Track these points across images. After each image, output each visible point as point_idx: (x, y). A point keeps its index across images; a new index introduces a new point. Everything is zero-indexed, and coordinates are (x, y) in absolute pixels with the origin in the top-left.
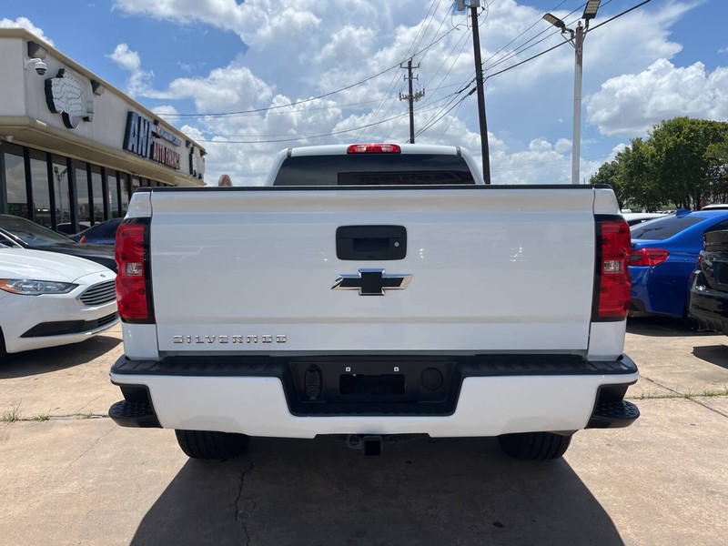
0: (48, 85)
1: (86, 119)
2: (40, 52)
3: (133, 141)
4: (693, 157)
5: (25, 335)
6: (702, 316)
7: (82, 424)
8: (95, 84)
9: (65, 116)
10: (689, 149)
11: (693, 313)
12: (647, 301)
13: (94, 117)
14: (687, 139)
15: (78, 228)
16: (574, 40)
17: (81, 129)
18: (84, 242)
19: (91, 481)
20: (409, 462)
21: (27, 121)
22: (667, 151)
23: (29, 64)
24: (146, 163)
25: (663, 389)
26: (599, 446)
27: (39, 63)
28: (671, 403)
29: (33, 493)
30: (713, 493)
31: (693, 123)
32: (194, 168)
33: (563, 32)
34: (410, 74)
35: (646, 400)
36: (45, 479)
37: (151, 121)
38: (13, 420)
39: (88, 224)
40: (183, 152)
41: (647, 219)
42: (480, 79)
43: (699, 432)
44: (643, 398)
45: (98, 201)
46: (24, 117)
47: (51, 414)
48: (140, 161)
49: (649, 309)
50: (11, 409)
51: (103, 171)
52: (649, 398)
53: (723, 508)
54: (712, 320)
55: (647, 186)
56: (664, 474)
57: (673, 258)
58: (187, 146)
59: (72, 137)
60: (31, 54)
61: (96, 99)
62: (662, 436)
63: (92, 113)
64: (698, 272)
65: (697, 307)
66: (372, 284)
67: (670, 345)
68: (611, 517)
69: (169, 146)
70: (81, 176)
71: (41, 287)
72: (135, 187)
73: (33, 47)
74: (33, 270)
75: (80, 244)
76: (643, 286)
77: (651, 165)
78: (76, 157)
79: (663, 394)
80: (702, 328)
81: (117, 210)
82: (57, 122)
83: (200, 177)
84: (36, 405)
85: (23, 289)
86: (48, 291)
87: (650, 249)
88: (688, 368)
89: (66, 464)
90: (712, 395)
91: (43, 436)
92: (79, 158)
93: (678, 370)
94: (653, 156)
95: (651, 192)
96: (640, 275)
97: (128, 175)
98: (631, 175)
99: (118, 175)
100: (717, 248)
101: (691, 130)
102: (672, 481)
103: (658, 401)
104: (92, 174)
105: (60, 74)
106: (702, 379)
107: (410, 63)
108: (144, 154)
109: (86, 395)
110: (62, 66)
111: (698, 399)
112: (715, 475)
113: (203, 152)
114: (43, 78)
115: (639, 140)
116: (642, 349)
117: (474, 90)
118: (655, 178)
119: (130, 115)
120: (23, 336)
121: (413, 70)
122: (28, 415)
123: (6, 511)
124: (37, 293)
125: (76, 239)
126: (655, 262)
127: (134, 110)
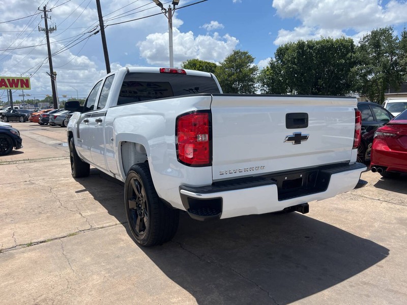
31: (200, 63)
34: (45, 15)
42: (102, 26)
66: (298, 139)
107: (45, 8)
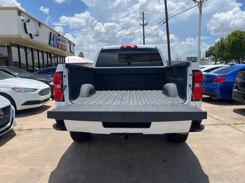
0: (25, 25)
1: (37, 35)
2: (22, 14)
3: (52, 42)
4: (241, 44)
5: (23, 105)
6: (236, 99)
7: (42, 131)
8: (40, 24)
9: (31, 35)
10: (240, 41)
11: (233, 98)
12: (219, 94)
13: (39, 35)
14: (239, 38)
15: (35, 71)
16: (199, 5)
17: (36, 39)
18: (38, 75)
19: (46, 147)
20: (139, 143)
21: (19, 37)
22: (232, 42)
23: (19, 18)
24: (56, 49)
25: (221, 122)
26: (198, 139)
27: (22, 18)
28: (223, 126)
29: (29, 150)
30: (231, 153)
32: (71, 50)
33: (195, 2)
34: (143, 17)
35: (215, 126)
36: (32, 147)
37: (58, 35)
38: (21, 130)
39: (38, 69)
40: (68, 45)
41: (221, 67)
42: (167, 19)
43: (230, 135)
44: (214, 125)
45: (41, 61)
46: (17, 35)
47: (32, 128)
48: (54, 48)
49: (220, 97)
50: (20, 127)
51: (42, 52)
52: (216, 125)
53: (234, 157)
54: (239, 100)
55: (225, 54)
56: (217, 147)
57: (228, 80)
58: (69, 43)
59: (33, 41)
60: (19, 15)
61: (40, 29)
62: (218, 136)
63: (39, 33)
64: (235, 85)
65: (234, 96)
67: (226, 108)
68: (199, 159)
69: (63, 43)
70: (35, 53)
71: (27, 90)
72: (53, 57)
73: (20, 12)
74: (23, 85)
75: (37, 76)
76: (218, 89)
77: (227, 47)
78: (34, 48)
79: (221, 124)
80: (236, 103)
81: (47, 64)
82: (28, 36)
83: (73, 53)
84: (27, 126)
85: (21, 91)
86: (29, 91)
87: (221, 77)
88: (231, 116)
89: (38, 142)
90: (237, 124)
91: (30, 135)
92: (35, 48)
93: (228, 116)
94: (227, 44)
95: (227, 56)
96: (217, 86)
97: (50, 53)
98: (220, 50)
99: (47, 53)
100: (242, 77)
101: (241, 35)
102: (219, 149)
103: (219, 126)
104: (39, 53)
105: (29, 21)
106: (234, 119)
107: (143, 13)
108: (55, 46)
109: (42, 123)
110: (29, 18)
111: (232, 125)
112: (233, 148)
113: (74, 45)
114: (23, 22)
115: (223, 38)
116: (216, 110)
117: (165, 22)
118: (228, 52)
119: (51, 33)
120: (22, 105)
121: (144, 15)
122: (25, 129)
123: (22, 155)
124: (26, 92)
125: (35, 74)
126: (222, 81)
127: (52, 32)
